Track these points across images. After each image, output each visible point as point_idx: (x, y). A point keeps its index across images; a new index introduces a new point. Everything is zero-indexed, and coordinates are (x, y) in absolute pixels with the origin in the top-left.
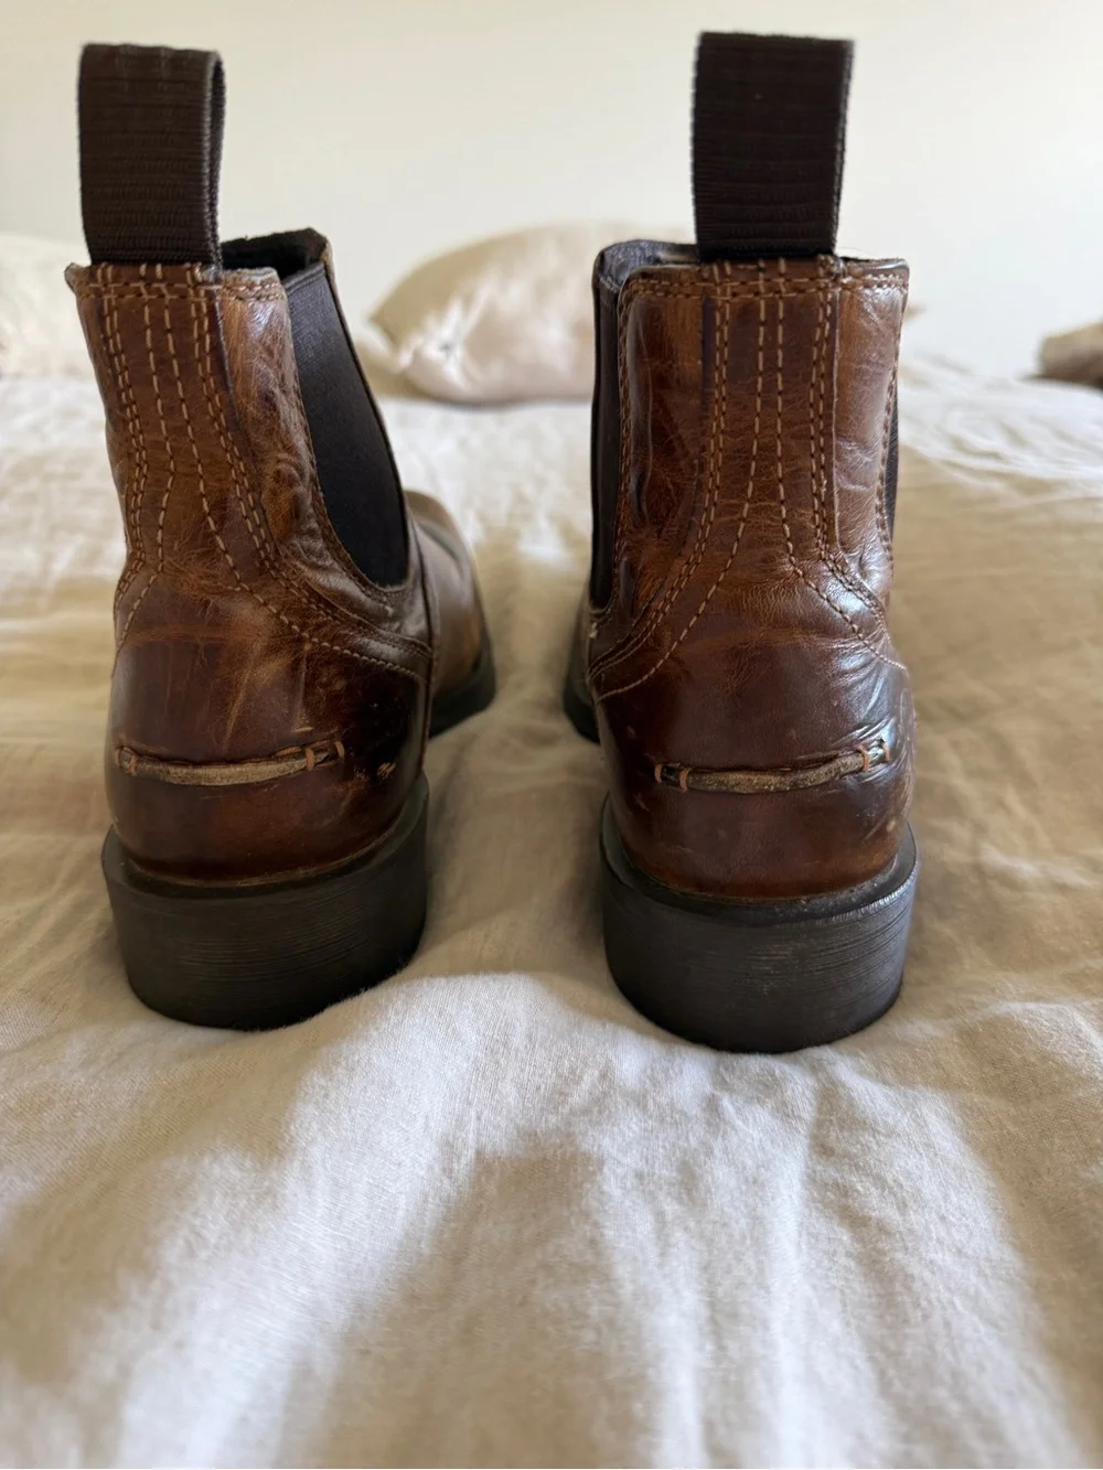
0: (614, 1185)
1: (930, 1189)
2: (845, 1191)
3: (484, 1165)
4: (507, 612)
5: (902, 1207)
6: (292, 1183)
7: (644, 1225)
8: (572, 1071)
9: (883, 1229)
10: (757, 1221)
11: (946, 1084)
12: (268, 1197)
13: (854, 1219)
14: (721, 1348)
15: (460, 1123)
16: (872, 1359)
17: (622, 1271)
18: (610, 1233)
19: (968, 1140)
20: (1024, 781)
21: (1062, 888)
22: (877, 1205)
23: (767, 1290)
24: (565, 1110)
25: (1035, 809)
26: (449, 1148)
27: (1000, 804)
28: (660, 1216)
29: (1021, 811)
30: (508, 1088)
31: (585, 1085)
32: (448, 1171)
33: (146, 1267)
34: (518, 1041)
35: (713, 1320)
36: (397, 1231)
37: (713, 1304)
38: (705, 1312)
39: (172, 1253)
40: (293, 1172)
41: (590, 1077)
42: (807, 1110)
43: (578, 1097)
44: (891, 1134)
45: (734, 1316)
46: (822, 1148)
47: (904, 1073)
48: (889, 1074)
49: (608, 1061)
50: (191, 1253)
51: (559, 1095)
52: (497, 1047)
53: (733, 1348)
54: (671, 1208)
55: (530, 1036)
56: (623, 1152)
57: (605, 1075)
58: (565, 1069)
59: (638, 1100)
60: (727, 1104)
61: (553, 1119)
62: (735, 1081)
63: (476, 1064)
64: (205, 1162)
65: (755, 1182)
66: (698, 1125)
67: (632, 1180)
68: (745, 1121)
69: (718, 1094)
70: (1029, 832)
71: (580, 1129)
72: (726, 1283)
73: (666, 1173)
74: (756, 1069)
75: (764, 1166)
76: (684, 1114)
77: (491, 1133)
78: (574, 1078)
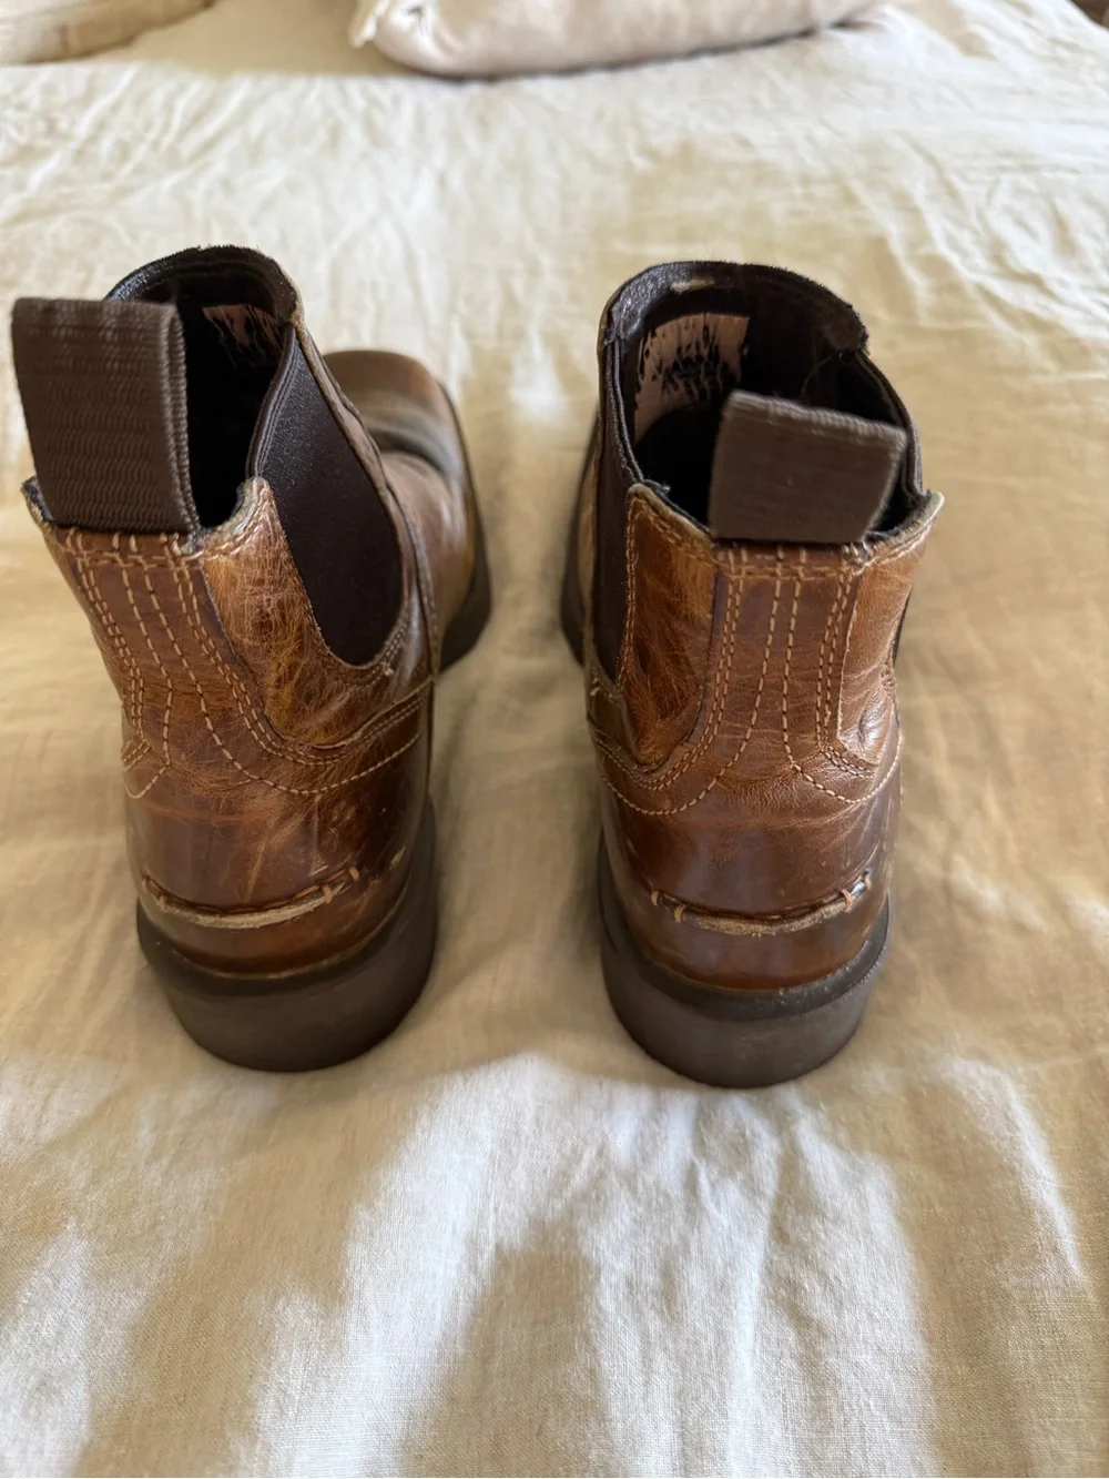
0: (609, 1298)
1: (863, 1284)
2: (794, 1287)
3: (503, 1260)
4: (500, 494)
5: (839, 1306)
7: (631, 1345)
8: (574, 1150)
9: (821, 1331)
10: (721, 1335)
11: (890, 1153)
12: (334, 1344)
13: (800, 1319)
15: (481, 1218)
17: (615, 1411)
18: (605, 1364)
19: (901, 1218)
20: (1005, 779)
21: (1020, 928)
22: (821, 1307)
23: (725, 1415)
24: (568, 1194)
25: (1010, 813)
26: (473, 1245)
27: (978, 804)
28: (645, 1335)
29: (995, 811)
30: (520, 1175)
31: (584, 1165)
32: (474, 1268)
33: (250, 1431)
34: (527, 1128)
35: (684, 1454)
36: (437, 1334)
37: (683, 1435)
38: (677, 1445)
39: (266, 1414)
40: (353, 1315)
41: (589, 1155)
42: (769, 1182)
43: (579, 1180)
44: (837, 1220)
45: (700, 1449)
46: (780, 1234)
47: (854, 1138)
48: (843, 1136)
49: (605, 1137)
50: (281, 1409)
51: (563, 1176)
52: (509, 1141)
54: (655, 1324)
55: (537, 1120)
56: (617, 1254)
57: (601, 1152)
58: (567, 1150)
59: (630, 1180)
60: (703, 1180)
61: (559, 1205)
62: (712, 1143)
63: (492, 1157)
64: (280, 1306)
65: (723, 1287)
66: (679, 1212)
67: (623, 1289)
68: (718, 1204)
69: (697, 1161)
70: (1000, 842)
71: (581, 1223)
72: (695, 1412)
73: (651, 1279)
74: (729, 1125)
75: (730, 1264)
76: (667, 1196)
77: (507, 1224)
78: (575, 1157)
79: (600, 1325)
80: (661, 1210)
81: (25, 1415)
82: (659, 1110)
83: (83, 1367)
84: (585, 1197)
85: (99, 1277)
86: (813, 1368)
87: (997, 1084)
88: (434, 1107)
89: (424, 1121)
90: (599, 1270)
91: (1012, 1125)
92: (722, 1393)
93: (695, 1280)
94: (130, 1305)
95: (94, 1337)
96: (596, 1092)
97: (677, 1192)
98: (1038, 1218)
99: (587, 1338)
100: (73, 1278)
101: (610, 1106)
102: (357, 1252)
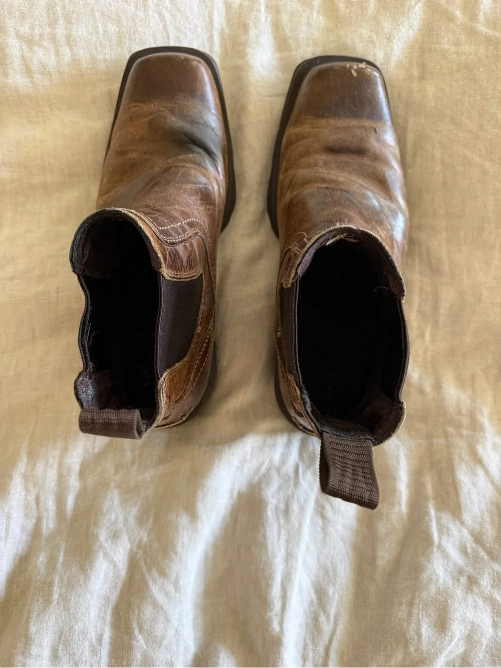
0: (270, 513)
2: (323, 508)
3: (240, 495)
6: (200, 525)
7: (275, 527)
9: (329, 521)
10: (300, 525)
12: (195, 530)
13: (323, 517)
14: (287, 564)
15: (234, 484)
16: (318, 553)
17: (270, 547)
18: (268, 533)
20: (436, 324)
22: (329, 514)
23: (299, 546)
24: (260, 474)
25: (433, 340)
26: (232, 491)
27: (422, 335)
28: (279, 523)
29: (428, 338)
30: (246, 470)
31: (265, 465)
32: (232, 497)
34: (248, 458)
35: (287, 557)
36: (222, 517)
37: (287, 552)
38: (285, 555)
39: (179, 549)
40: (200, 522)
41: (267, 462)
43: (263, 470)
45: (291, 556)
49: (272, 456)
50: (183, 547)
51: (259, 469)
52: (243, 463)
53: (289, 563)
54: (282, 521)
55: (252, 455)
56: (273, 498)
57: (271, 461)
58: (260, 461)
59: (278, 470)
60: (301, 471)
61: (257, 478)
62: (304, 455)
63: (237, 467)
64: (179, 518)
65: (302, 509)
66: (292, 482)
67: (274, 509)
68: (304, 479)
69: (299, 462)
70: (426, 350)
71: (263, 486)
72: (290, 546)
73: (282, 506)
74: (311, 449)
75: (306, 501)
76: (289, 477)
77: (241, 484)
78: (263, 463)
79: (267, 521)
80: (286, 481)
81: (112, 543)
82: (289, 442)
83: (124, 529)
84: (264, 476)
85: (123, 502)
86: (324, 530)
87: (398, 448)
88: (220, 459)
89: (217, 463)
90: (267, 503)
91: (398, 462)
92: (299, 540)
93: (295, 507)
94: (134, 511)
95: (126, 520)
96: (270, 441)
97: (292, 475)
98: (397, 494)
99: (263, 525)
100: (117, 501)
101: (274, 445)
102: (200, 505)
